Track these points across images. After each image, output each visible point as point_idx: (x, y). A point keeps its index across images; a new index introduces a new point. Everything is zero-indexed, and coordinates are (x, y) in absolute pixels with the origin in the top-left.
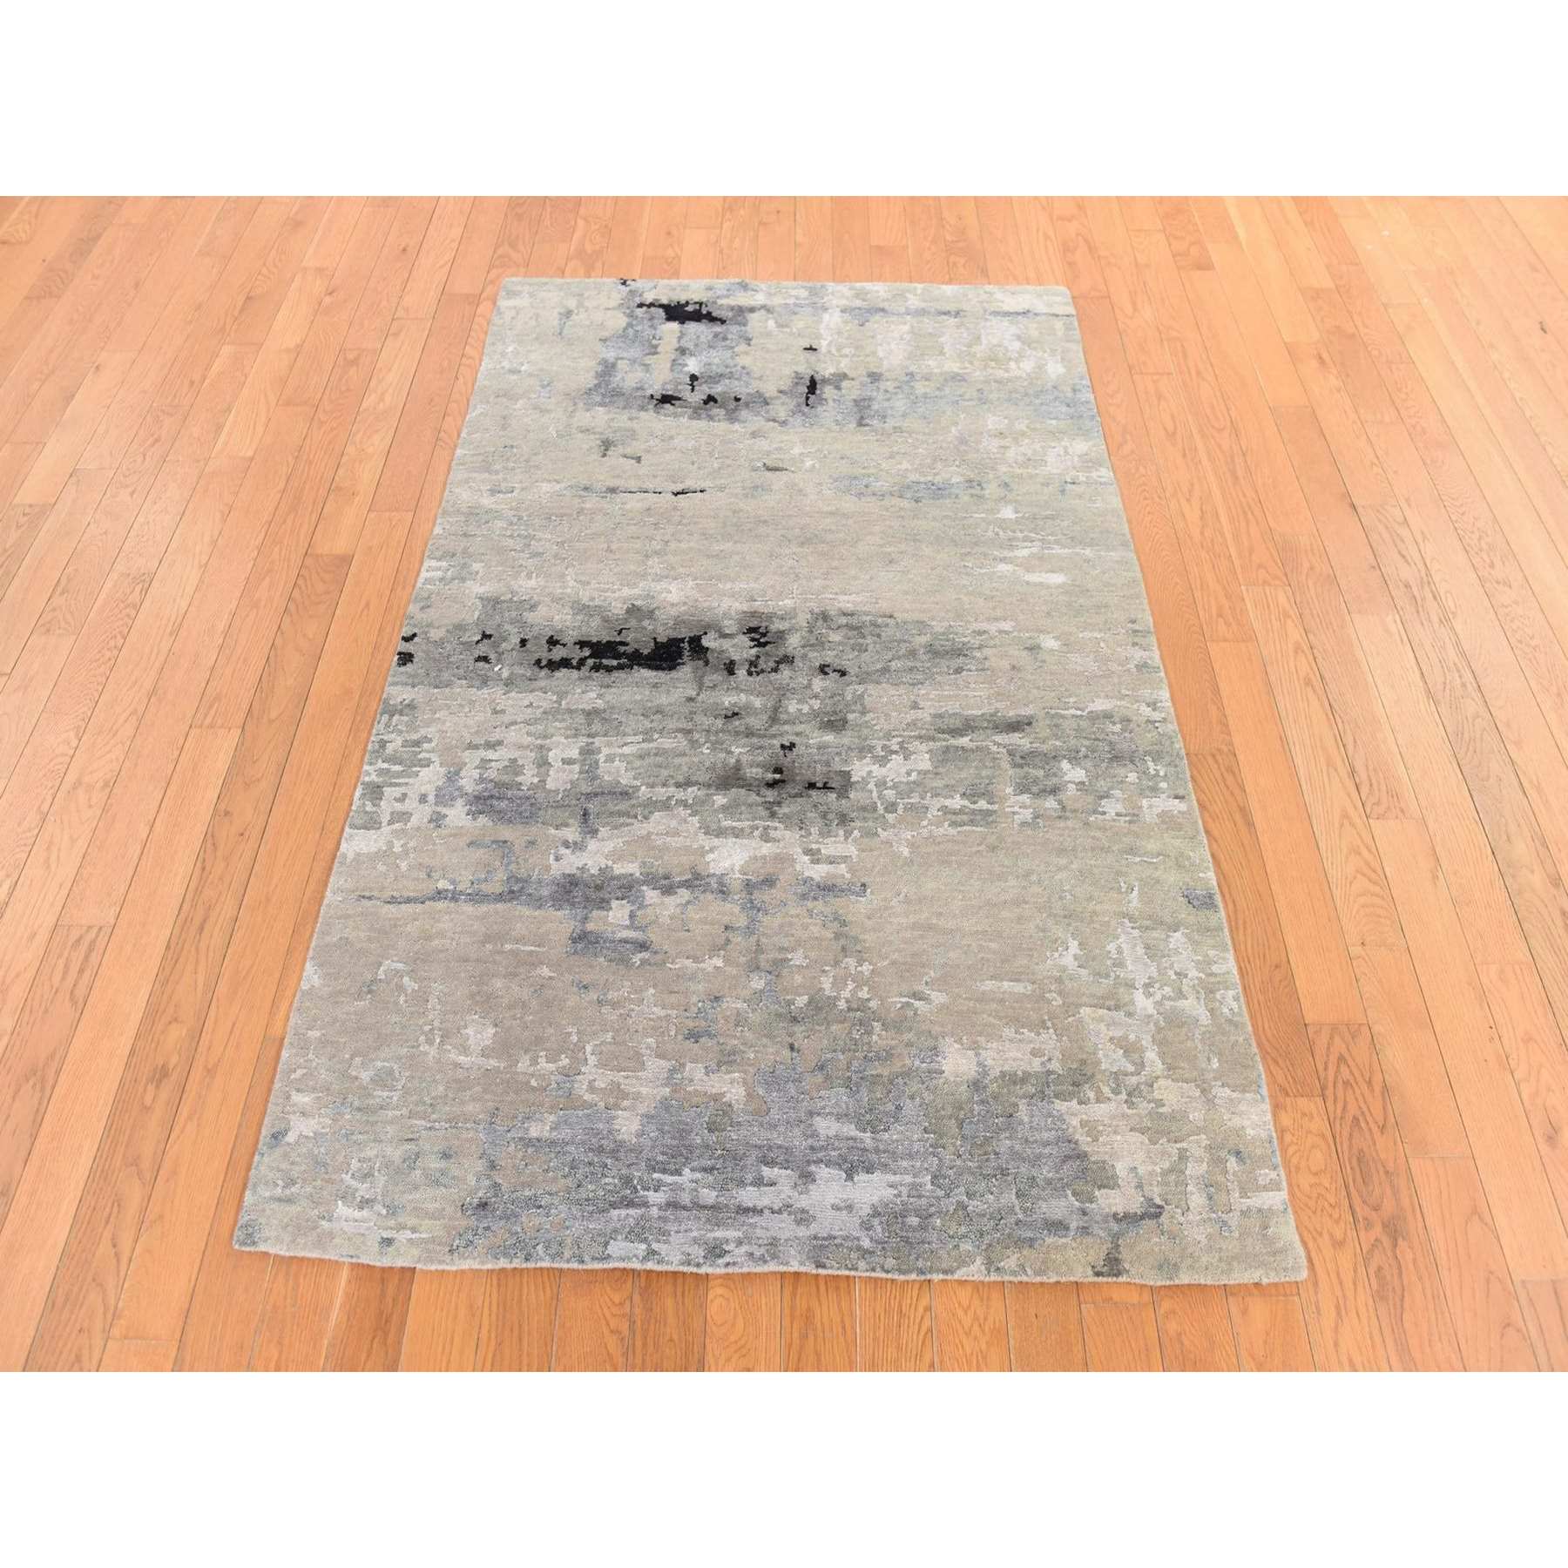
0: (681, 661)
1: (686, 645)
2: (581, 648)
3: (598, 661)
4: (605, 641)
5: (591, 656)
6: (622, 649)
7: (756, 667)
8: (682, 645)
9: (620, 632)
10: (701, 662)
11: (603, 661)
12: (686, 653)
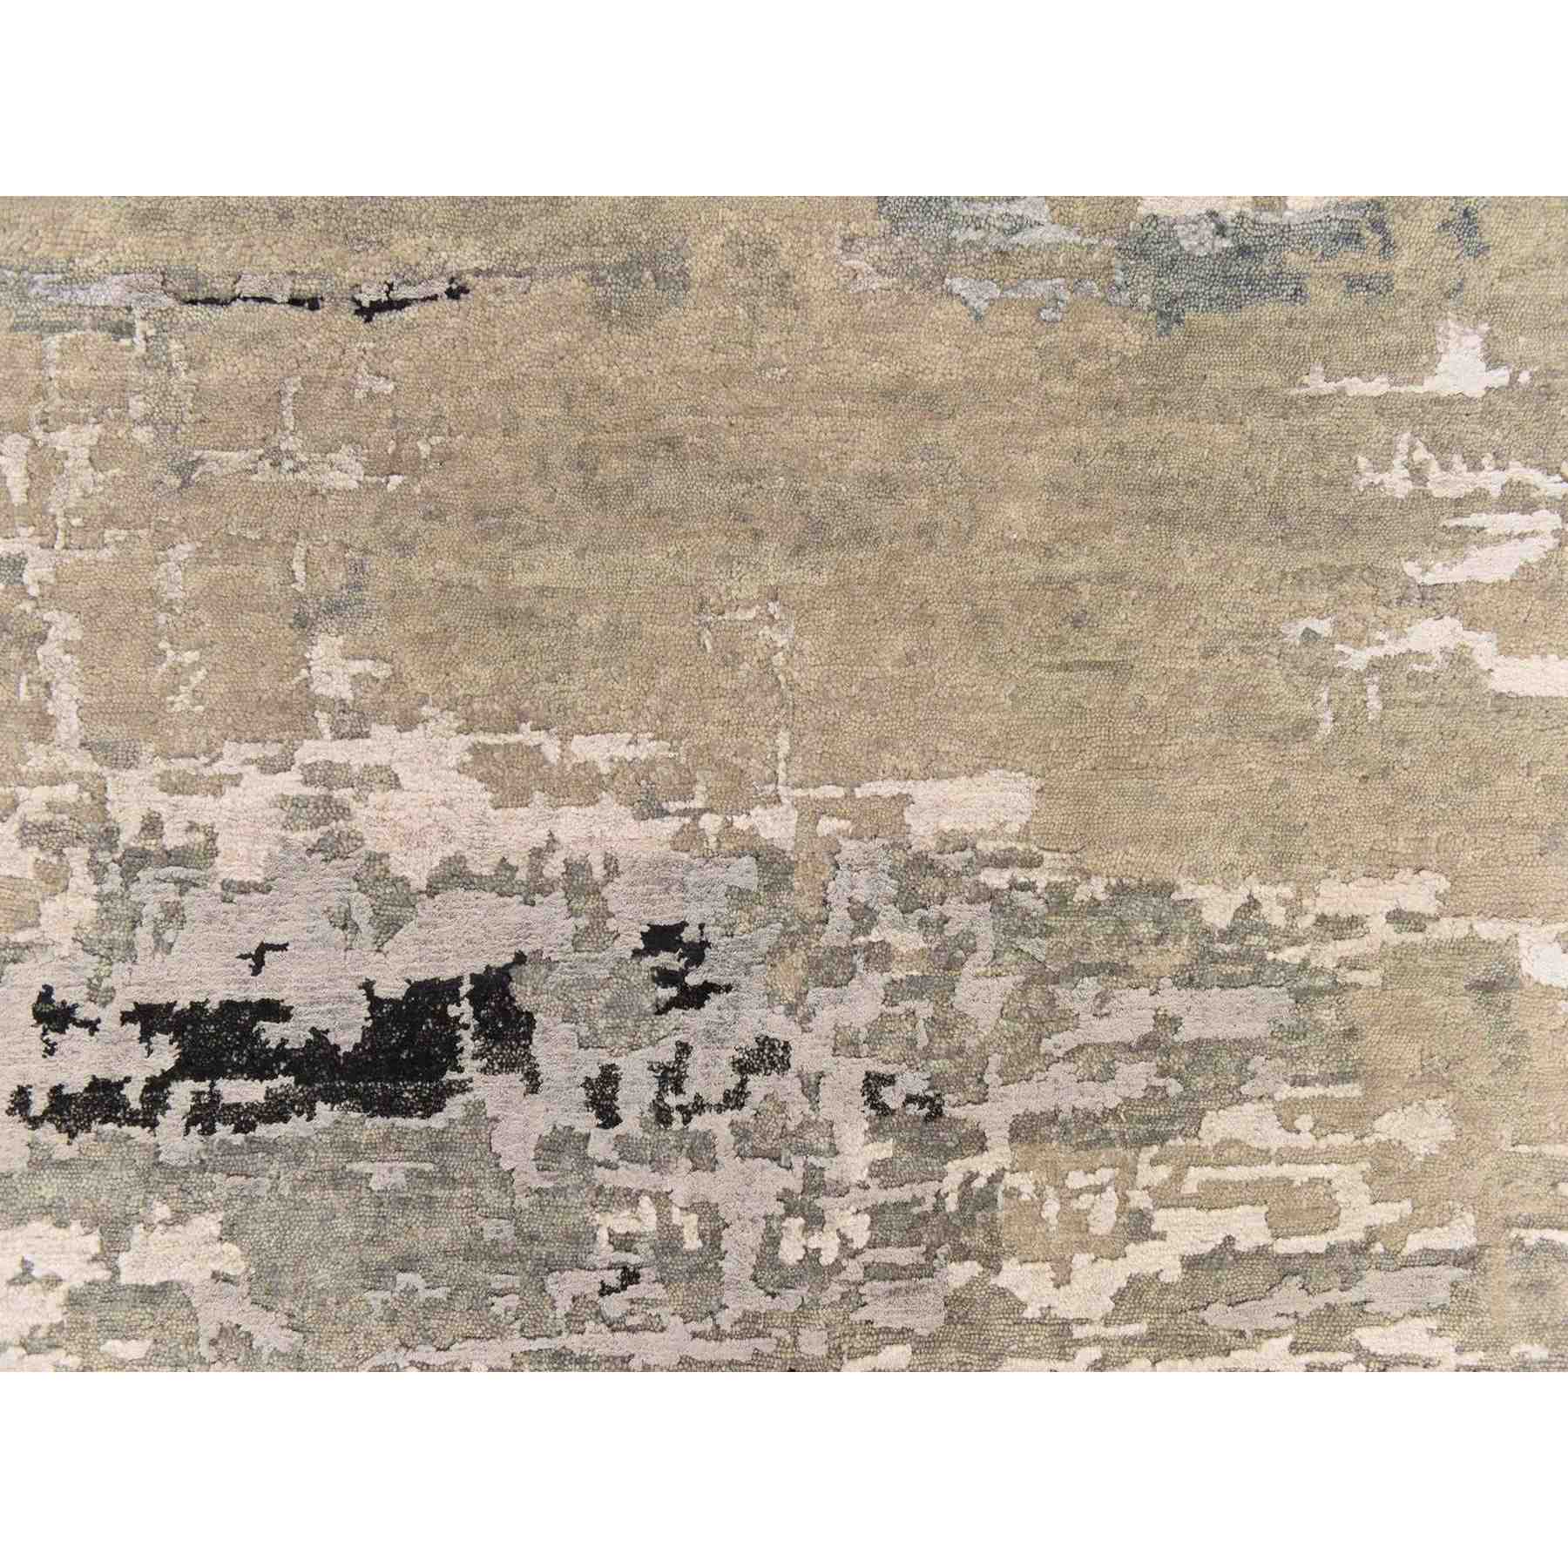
0: (451, 1075)
1: (463, 1011)
2: (145, 1036)
3: (204, 1086)
4: (213, 1005)
5: (182, 1070)
6: (272, 1033)
7: (678, 1090)
8: (453, 1011)
9: (257, 961)
10: (516, 1078)
11: (222, 1085)
12: (468, 1043)
